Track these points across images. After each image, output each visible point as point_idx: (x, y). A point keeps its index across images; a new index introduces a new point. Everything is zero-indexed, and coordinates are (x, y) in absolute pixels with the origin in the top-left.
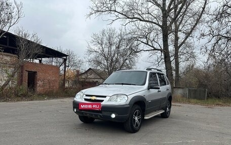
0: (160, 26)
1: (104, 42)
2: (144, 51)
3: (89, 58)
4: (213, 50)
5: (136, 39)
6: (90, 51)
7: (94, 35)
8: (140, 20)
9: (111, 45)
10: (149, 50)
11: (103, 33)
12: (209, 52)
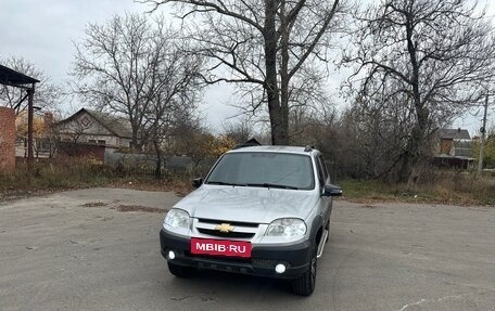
0: (260, 28)
1: (119, 48)
2: (227, 81)
3: (81, 84)
4: (364, 92)
5: (210, 53)
6: (84, 68)
7: (94, 27)
8: (219, 10)
9: (136, 55)
10: (236, 81)
11: (117, 26)
12: (355, 94)
